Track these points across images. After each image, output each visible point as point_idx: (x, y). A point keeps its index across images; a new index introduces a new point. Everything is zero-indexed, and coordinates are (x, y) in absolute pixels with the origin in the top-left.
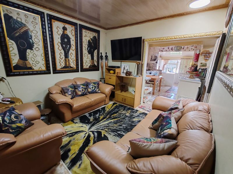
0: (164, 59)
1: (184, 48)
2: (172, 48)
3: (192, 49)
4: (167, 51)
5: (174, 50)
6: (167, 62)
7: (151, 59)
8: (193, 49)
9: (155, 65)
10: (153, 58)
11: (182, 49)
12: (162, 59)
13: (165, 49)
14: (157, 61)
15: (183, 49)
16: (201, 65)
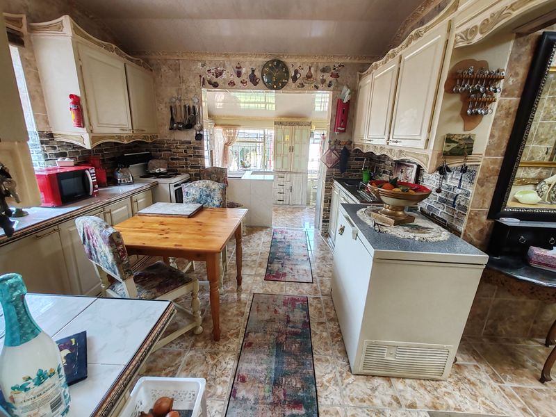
0: (222, 125)
1: (298, 76)
2: (253, 71)
3: (323, 81)
4: (232, 84)
5: (261, 82)
6: (235, 134)
7: (172, 119)
8: (327, 82)
9: (194, 148)
10: (181, 117)
11: (290, 80)
12: (216, 125)
13: (224, 76)
14: (201, 129)
15: (295, 79)
16: (448, 149)
